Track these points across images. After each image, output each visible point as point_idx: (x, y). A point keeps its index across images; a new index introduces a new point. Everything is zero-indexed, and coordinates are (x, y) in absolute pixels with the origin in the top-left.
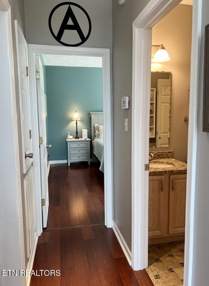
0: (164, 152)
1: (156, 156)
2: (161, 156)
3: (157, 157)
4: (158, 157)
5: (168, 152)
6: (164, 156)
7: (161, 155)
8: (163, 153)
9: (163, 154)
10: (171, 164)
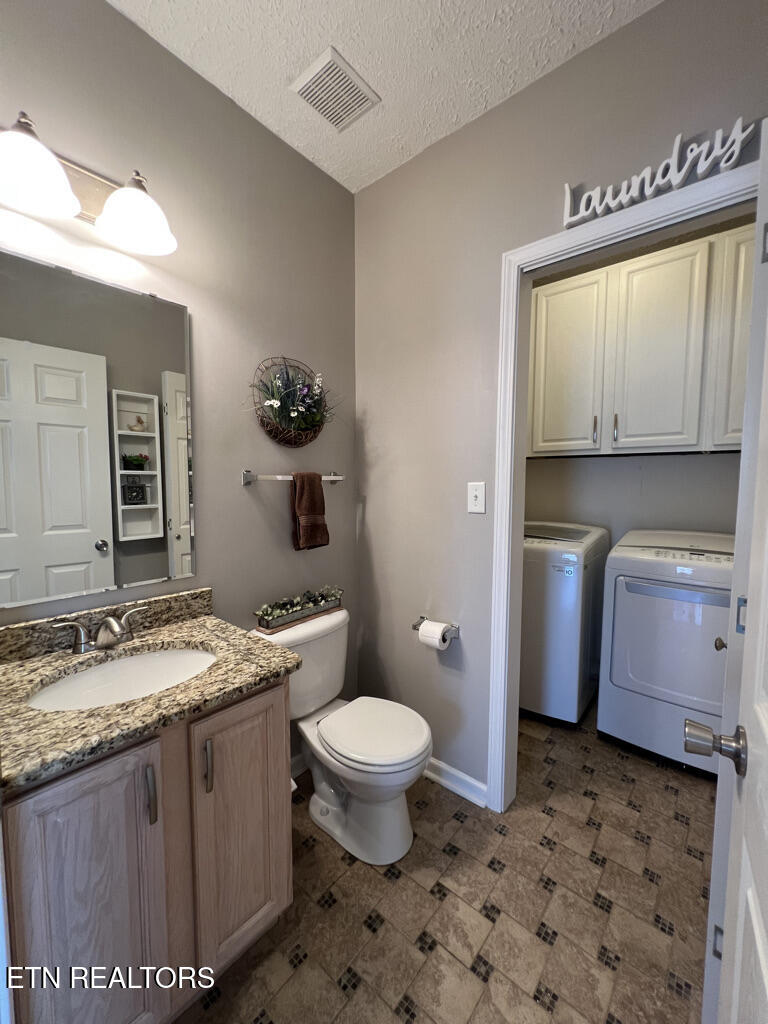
0: (176, 599)
1: (140, 621)
2: (164, 617)
3: (147, 624)
4: (150, 622)
5: (192, 595)
6: (178, 614)
7: (162, 612)
8: (173, 604)
9: (169, 609)
10: (201, 648)
